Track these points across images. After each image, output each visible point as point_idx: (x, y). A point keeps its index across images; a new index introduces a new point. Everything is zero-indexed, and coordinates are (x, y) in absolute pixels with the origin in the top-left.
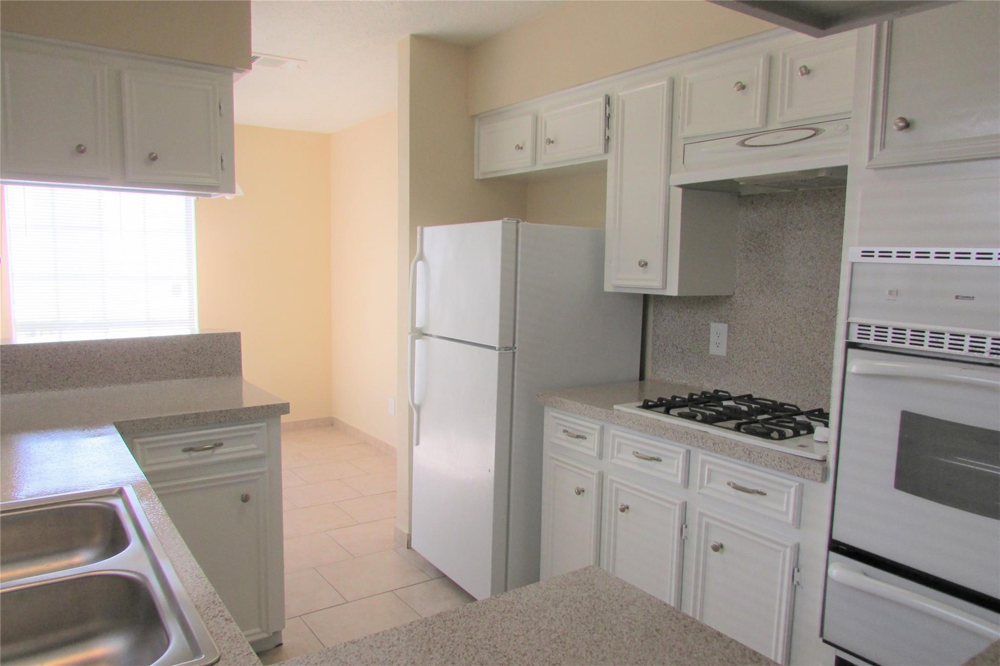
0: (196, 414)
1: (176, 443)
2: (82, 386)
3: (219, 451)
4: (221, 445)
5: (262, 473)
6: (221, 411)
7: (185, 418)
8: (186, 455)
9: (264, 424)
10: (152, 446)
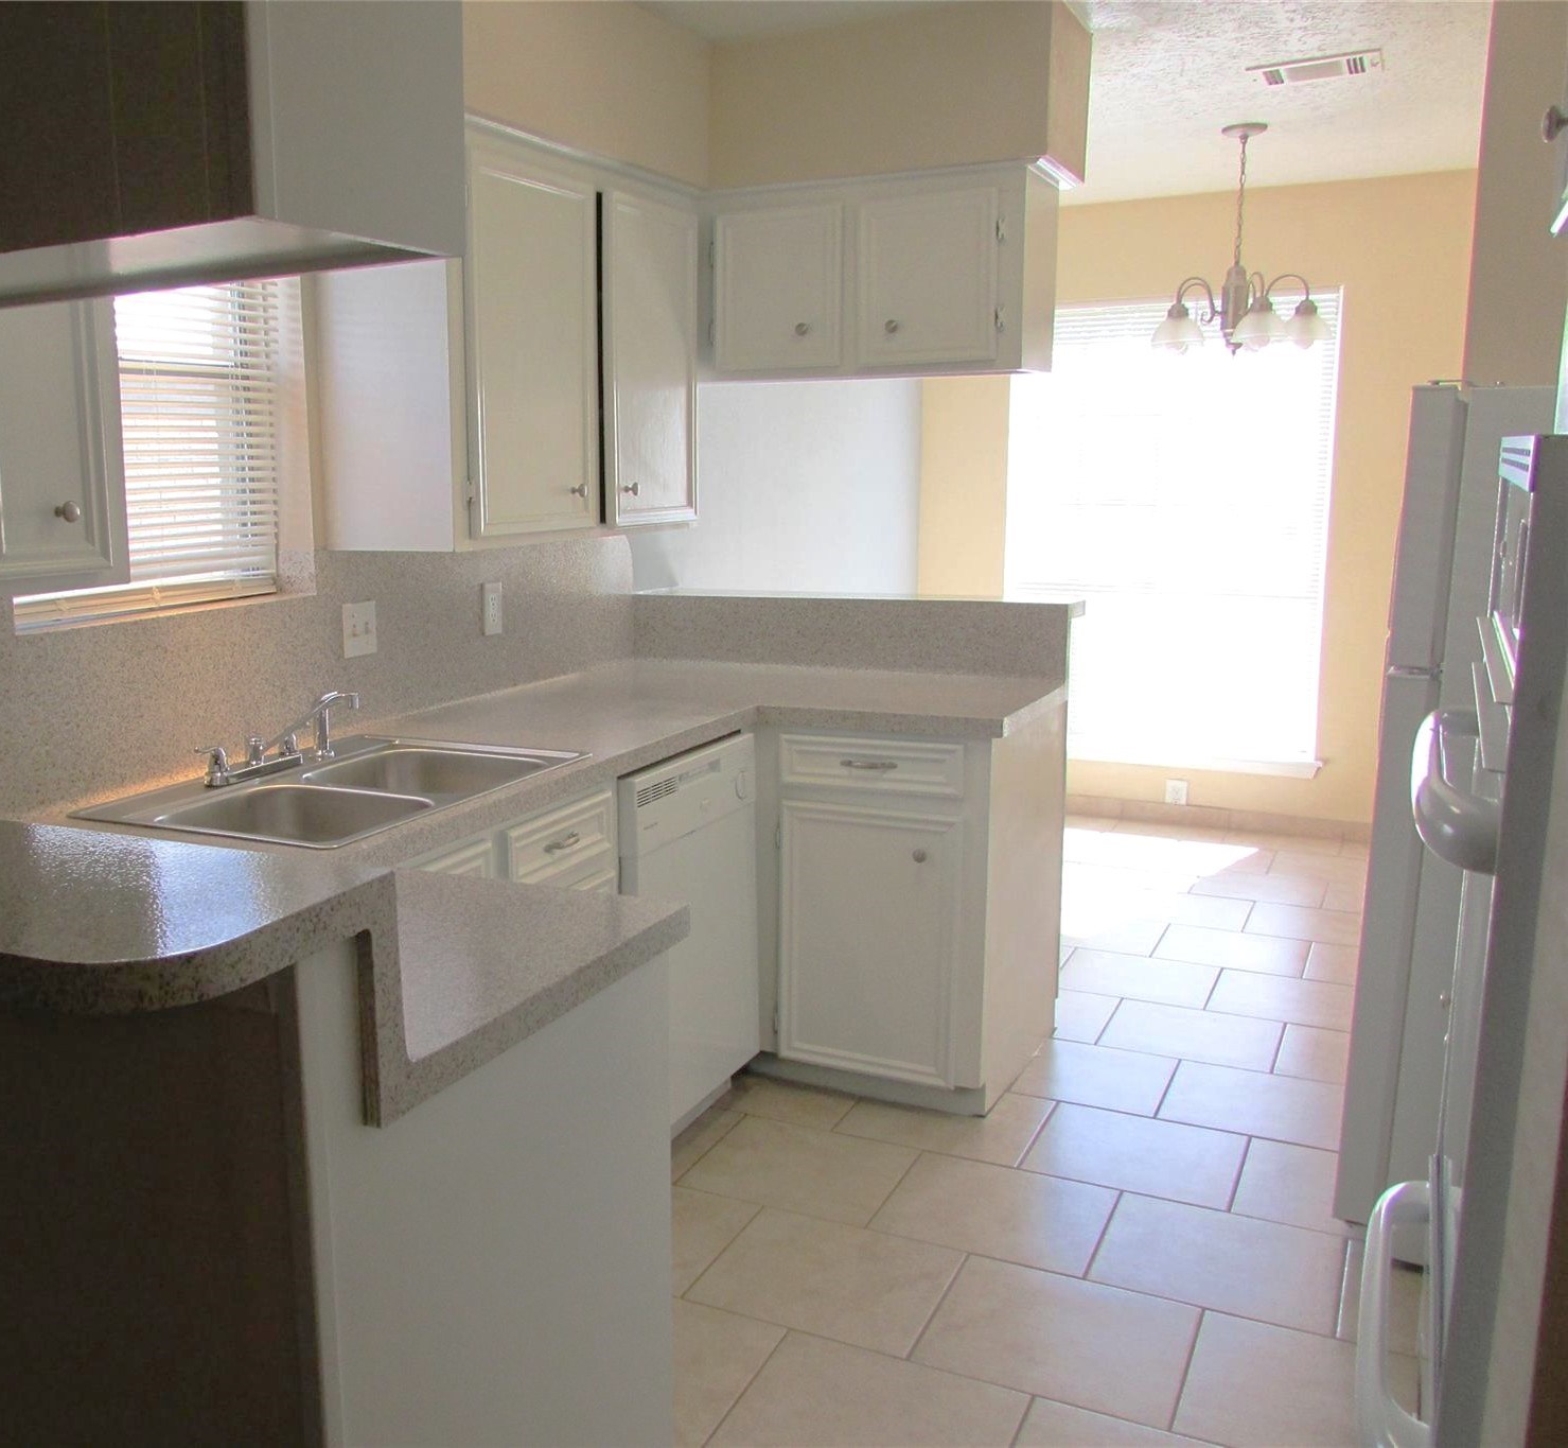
0: (859, 713)
1: (835, 750)
2: (832, 665)
3: (891, 774)
4: (894, 766)
5: (951, 825)
6: (895, 716)
7: (845, 716)
8: (845, 771)
9: (960, 747)
10: (805, 748)
